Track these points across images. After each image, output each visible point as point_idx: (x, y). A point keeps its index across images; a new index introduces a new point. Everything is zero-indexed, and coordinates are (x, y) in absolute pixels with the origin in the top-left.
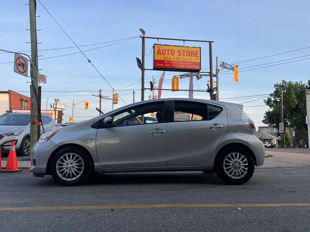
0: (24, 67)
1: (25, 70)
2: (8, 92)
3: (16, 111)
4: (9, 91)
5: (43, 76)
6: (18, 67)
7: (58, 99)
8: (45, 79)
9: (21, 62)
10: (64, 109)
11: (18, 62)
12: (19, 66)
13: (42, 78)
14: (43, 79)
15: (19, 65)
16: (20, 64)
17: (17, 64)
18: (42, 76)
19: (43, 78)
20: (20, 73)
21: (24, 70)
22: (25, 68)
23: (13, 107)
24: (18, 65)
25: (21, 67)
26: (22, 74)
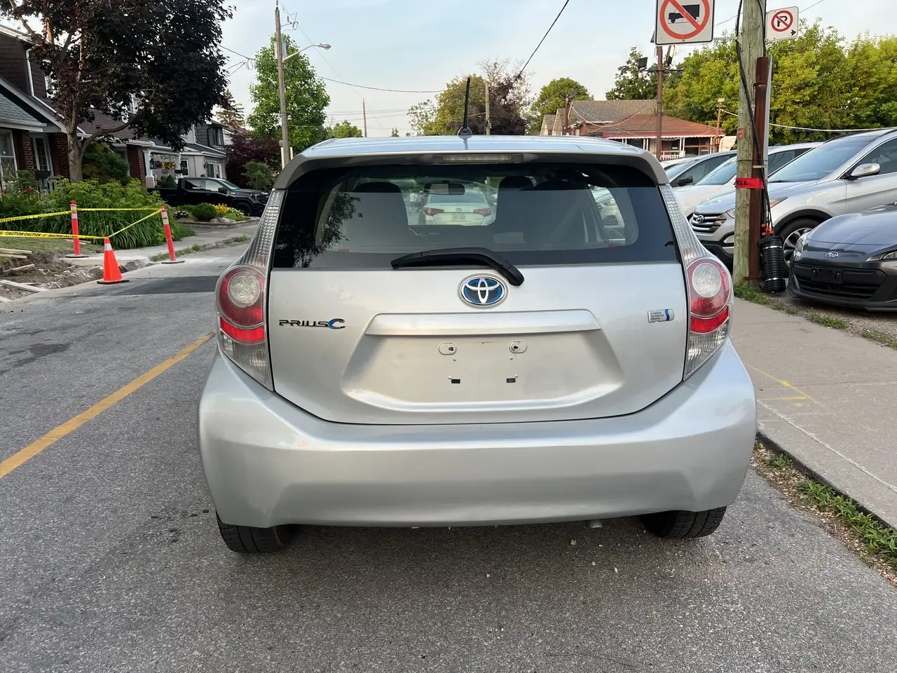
0: (696, 15)
1: (700, 23)
5: (785, 12)
6: (672, 27)
9: (681, 4)
11: (670, 8)
12: (673, 22)
13: (779, 22)
14: (782, 26)
15: (673, 17)
16: (677, 12)
17: (667, 16)
18: (779, 16)
19: (783, 19)
20: (681, 41)
21: (694, 23)
22: (700, 20)
24: (668, 21)
25: (685, 19)
26: (687, 40)
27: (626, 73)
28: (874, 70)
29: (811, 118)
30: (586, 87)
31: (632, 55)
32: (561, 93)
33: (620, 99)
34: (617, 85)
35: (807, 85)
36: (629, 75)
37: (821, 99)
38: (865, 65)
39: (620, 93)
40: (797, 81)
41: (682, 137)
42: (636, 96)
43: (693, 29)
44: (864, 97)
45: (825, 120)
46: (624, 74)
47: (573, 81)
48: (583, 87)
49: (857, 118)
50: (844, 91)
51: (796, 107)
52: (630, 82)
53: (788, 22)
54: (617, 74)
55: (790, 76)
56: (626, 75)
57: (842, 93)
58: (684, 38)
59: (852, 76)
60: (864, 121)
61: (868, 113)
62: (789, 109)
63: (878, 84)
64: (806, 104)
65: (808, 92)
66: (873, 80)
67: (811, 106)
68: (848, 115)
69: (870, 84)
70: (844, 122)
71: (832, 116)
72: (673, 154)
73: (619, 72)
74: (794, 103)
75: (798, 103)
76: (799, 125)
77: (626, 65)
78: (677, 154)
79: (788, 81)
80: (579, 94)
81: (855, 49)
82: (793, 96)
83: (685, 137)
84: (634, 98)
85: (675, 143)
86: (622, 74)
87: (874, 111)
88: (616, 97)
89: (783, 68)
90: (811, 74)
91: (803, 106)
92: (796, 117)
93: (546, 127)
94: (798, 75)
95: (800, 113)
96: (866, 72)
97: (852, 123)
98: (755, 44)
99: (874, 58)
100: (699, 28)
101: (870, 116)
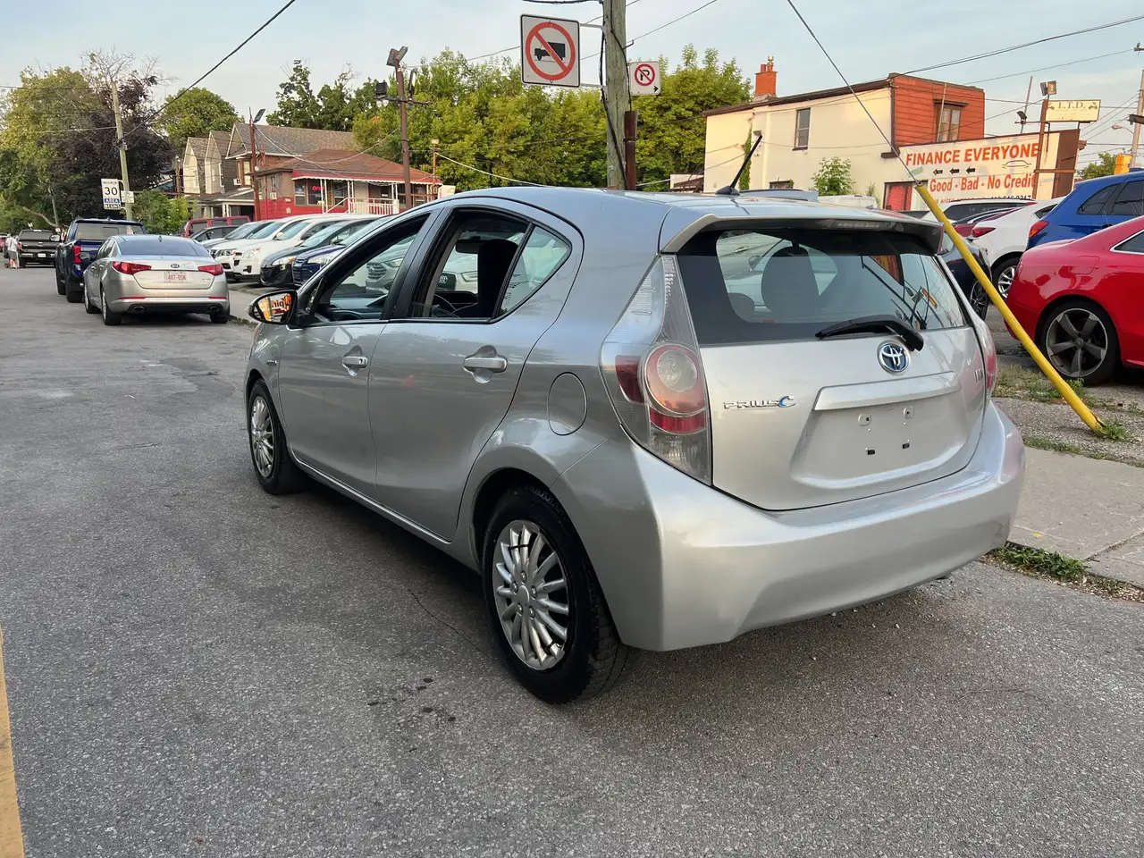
0: (562, 55)
1: (567, 65)
2: (890, 83)
3: (912, 152)
4: (893, 76)
5: (649, 66)
6: (537, 63)
7: (1054, 83)
8: (653, 78)
9: (547, 41)
10: (1089, 122)
11: (536, 44)
12: (540, 59)
13: (642, 76)
14: (645, 81)
15: (540, 54)
16: (543, 48)
17: (532, 52)
18: (642, 69)
19: (646, 73)
20: (549, 82)
21: (561, 65)
22: (566, 61)
23: (905, 138)
24: (535, 58)
25: (551, 58)
26: (555, 82)
27: (291, 92)
28: (581, 124)
29: (527, 171)
30: (232, 104)
31: (295, 69)
32: (195, 109)
33: (286, 125)
34: (281, 107)
35: (520, 134)
36: (295, 96)
37: (534, 150)
38: (572, 118)
39: (285, 118)
40: (510, 128)
41: (394, 182)
42: (308, 125)
43: (561, 71)
44: (573, 152)
45: (540, 174)
46: (288, 94)
47: (212, 94)
48: (227, 104)
49: (570, 175)
50: (555, 143)
51: (511, 157)
52: (298, 104)
53: (650, 76)
54: (278, 93)
55: (502, 121)
56: (291, 95)
57: (553, 146)
58: (552, 79)
59: (562, 129)
60: (577, 179)
61: (580, 170)
62: (505, 159)
63: (586, 139)
64: (521, 155)
65: (521, 142)
66: (581, 134)
67: (525, 158)
68: (561, 170)
69: (579, 139)
70: (558, 179)
71: (547, 169)
72: (383, 202)
73: (282, 91)
74: (509, 152)
75: (513, 153)
76: (515, 177)
77: (289, 81)
78: (387, 202)
79: (501, 127)
80: (223, 112)
81: (560, 99)
82: (507, 145)
83: (397, 182)
84: (305, 125)
85: (386, 189)
86: (285, 93)
87: (587, 168)
88: (282, 122)
89: (493, 110)
90: (524, 122)
91: (518, 157)
92: (512, 168)
93: (192, 153)
94: (511, 121)
95: (516, 165)
96: (574, 125)
97: (566, 180)
98: (622, 96)
99: (581, 111)
100: (567, 70)
101: (581, 173)
